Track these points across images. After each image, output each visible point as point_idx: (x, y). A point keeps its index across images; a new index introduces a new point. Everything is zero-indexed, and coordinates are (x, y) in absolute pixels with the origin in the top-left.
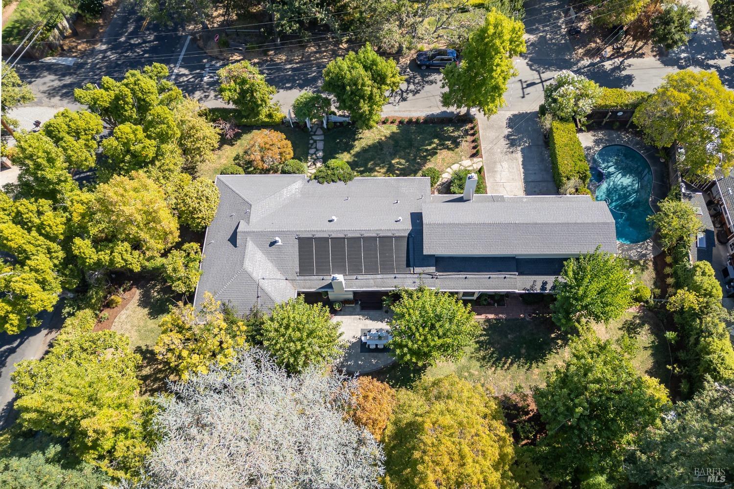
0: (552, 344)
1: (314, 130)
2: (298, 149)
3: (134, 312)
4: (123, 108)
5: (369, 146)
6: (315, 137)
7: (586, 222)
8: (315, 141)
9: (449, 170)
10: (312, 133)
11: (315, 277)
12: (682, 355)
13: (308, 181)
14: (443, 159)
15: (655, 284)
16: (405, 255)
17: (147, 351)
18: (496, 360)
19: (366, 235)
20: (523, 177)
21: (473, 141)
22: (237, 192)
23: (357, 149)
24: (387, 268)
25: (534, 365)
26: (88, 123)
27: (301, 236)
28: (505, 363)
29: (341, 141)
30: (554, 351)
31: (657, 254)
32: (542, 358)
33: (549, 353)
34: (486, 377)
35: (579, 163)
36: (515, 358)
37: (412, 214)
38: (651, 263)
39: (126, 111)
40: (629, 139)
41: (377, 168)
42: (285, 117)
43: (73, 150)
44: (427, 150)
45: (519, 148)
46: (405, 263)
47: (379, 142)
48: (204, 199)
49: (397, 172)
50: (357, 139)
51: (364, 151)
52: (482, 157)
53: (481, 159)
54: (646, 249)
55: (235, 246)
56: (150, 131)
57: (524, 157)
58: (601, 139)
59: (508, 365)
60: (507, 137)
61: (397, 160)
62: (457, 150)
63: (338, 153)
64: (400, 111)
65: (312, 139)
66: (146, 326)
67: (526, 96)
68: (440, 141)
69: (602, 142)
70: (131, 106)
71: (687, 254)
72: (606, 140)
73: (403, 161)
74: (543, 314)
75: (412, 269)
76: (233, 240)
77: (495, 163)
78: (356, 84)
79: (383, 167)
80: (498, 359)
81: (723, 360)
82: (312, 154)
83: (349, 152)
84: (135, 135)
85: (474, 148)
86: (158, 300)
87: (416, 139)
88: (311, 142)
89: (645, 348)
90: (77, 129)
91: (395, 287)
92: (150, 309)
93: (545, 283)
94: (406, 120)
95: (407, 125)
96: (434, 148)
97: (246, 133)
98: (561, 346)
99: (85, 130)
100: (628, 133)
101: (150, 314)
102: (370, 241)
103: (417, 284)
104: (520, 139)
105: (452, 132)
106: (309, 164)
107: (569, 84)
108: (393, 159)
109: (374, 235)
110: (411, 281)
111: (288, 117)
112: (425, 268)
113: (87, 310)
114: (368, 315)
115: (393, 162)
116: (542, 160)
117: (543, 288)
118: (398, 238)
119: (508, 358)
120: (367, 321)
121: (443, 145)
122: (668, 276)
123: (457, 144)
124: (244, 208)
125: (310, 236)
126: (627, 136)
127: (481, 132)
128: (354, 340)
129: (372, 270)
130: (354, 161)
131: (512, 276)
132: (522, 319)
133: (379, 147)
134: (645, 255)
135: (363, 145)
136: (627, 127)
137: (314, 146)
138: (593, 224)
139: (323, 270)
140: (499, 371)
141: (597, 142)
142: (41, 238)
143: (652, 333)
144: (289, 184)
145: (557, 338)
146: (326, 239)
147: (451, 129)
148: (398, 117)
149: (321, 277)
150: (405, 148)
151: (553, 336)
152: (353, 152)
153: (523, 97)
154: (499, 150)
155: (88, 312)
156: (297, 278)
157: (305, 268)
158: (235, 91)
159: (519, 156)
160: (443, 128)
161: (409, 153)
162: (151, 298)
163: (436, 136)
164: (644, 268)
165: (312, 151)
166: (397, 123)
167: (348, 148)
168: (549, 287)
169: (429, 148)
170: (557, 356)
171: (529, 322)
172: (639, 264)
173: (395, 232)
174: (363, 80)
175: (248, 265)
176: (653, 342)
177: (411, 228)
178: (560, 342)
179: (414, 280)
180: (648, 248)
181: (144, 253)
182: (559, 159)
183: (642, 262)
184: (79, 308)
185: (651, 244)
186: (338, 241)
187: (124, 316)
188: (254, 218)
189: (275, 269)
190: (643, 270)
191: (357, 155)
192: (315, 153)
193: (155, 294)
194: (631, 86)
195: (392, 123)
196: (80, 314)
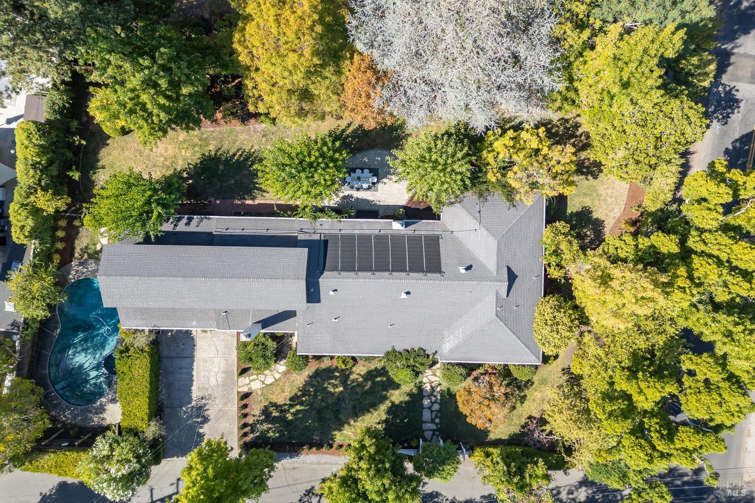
0: (192, 173)
1: (435, 437)
2: (452, 409)
3: (607, 215)
4: (660, 427)
5: (369, 412)
6: (433, 427)
7: (129, 278)
8: (433, 421)
9: (277, 376)
10: (437, 433)
11: (423, 233)
12: (69, 155)
13: (436, 352)
14: (283, 391)
15: (78, 232)
16: (328, 252)
17: (586, 174)
18: (249, 158)
19: (369, 274)
20: (195, 364)
21: (245, 415)
22: (514, 337)
23: (383, 408)
24: (348, 240)
25: (213, 153)
26: (698, 401)
27: (439, 275)
28: (241, 155)
29: (402, 420)
30: (191, 166)
31: (67, 266)
32: (204, 159)
33: (197, 164)
34: (260, 143)
35: (125, 369)
36: (231, 160)
37: (319, 301)
38: (76, 255)
39: (657, 423)
40: (65, 411)
41: (361, 380)
42: (470, 456)
43: (708, 363)
44: (301, 404)
45: (194, 403)
46: (329, 245)
47: (357, 416)
48: (549, 322)
49: (337, 374)
50: (383, 422)
51: (374, 405)
52: (238, 392)
53: (240, 390)
54: (77, 271)
55: (508, 267)
56: (624, 405)
57: (190, 391)
58: (96, 413)
59: (238, 154)
60: (206, 420)
61: (337, 390)
62: (266, 404)
63: (406, 403)
64: (332, 464)
65: (436, 424)
66: (592, 200)
67: (175, 481)
68: (285, 416)
69: (96, 409)
70: (652, 429)
71: (35, 255)
72: (90, 412)
73: (331, 389)
74: (197, 203)
75: (322, 238)
76: (512, 277)
77: (224, 385)
78: (378, 471)
79: (353, 381)
80: (247, 159)
81: (29, 137)
82: (435, 402)
83: (393, 403)
84: (639, 387)
85: (245, 406)
86: (584, 227)
87: (313, 421)
88: (437, 421)
89: (103, 167)
90: (709, 392)
91: (340, 222)
92: (591, 217)
93: (188, 224)
94: (324, 449)
95: (323, 442)
96: (292, 406)
97: (515, 434)
98: (184, 171)
99: (700, 392)
100: (63, 422)
101: (591, 212)
102: (365, 267)
103: (318, 224)
104: (190, 417)
105: (270, 428)
106: (438, 389)
107: (115, 479)
108: (341, 392)
109: (360, 273)
110: (324, 227)
111: (466, 456)
112: (309, 238)
113: (653, 210)
114: (371, 205)
115: (341, 389)
116: (169, 386)
117: (190, 220)
118: (335, 269)
119: (238, 161)
120: (372, 199)
121: (282, 411)
122: (62, 240)
123: (266, 412)
124: (504, 313)
125: (429, 275)
126: (65, 416)
127: (236, 430)
128: (385, 180)
129: (364, 239)
130: (387, 391)
131: (219, 230)
132: (218, 199)
133: (357, 410)
134: (81, 264)
135: (376, 413)
136: (62, 430)
137: (434, 414)
138: (121, 275)
139: (415, 240)
140: (247, 149)
141: (102, 409)
142: (716, 253)
143: (93, 182)
144: (457, 347)
145: (187, 179)
146: (411, 270)
147: (271, 434)
148: (333, 454)
149: (416, 233)
150: (327, 408)
151: (191, 181)
152: (388, 404)
153: (179, 480)
154: (217, 401)
155: (652, 209)
156: (441, 233)
157: (434, 242)
158: (531, 476)
159: (196, 393)
160: (280, 436)
161: (322, 401)
162: (593, 229)
163: (289, 423)
164: (85, 250)
165: (436, 407)
166: (335, 446)
167: (394, 410)
168: (184, 221)
169: (298, 407)
170: (190, 162)
171: (212, 195)
172: (89, 255)
173: (338, 276)
174: (368, 475)
175: (493, 243)
176: (95, 173)
177: (320, 280)
178: (185, 175)
179: (321, 227)
180: (75, 272)
181: (604, 251)
182: (147, 375)
183: (86, 256)
184: (661, 210)
185: (71, 276)
186: (399, 267)
187: (616, 210)
188: (492, 298)
189: (464, 242)
190: (86, 248)
191: (384, 398)
192: (432, 403)
193: (588, 233)
194: (44, 493)
195: (341, 446)
196: (659, 205)
